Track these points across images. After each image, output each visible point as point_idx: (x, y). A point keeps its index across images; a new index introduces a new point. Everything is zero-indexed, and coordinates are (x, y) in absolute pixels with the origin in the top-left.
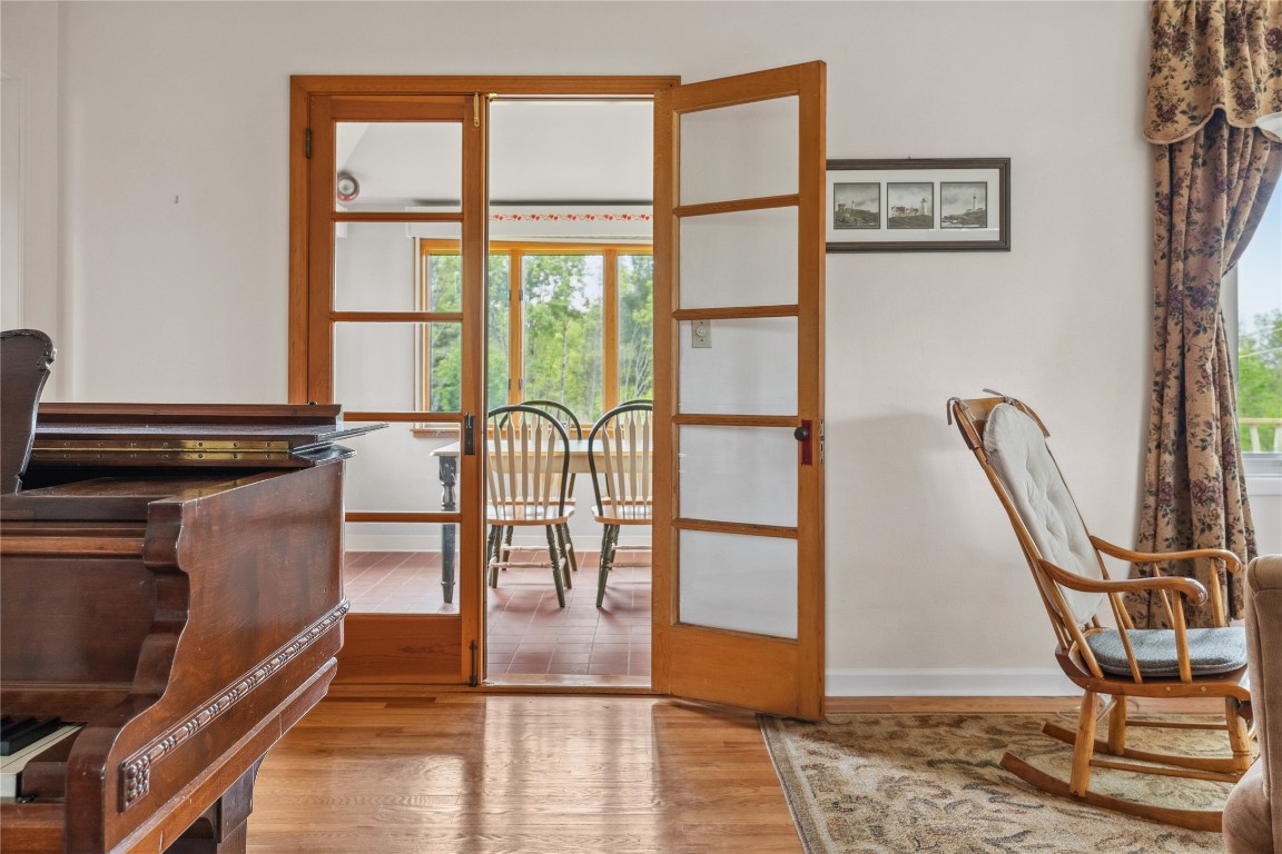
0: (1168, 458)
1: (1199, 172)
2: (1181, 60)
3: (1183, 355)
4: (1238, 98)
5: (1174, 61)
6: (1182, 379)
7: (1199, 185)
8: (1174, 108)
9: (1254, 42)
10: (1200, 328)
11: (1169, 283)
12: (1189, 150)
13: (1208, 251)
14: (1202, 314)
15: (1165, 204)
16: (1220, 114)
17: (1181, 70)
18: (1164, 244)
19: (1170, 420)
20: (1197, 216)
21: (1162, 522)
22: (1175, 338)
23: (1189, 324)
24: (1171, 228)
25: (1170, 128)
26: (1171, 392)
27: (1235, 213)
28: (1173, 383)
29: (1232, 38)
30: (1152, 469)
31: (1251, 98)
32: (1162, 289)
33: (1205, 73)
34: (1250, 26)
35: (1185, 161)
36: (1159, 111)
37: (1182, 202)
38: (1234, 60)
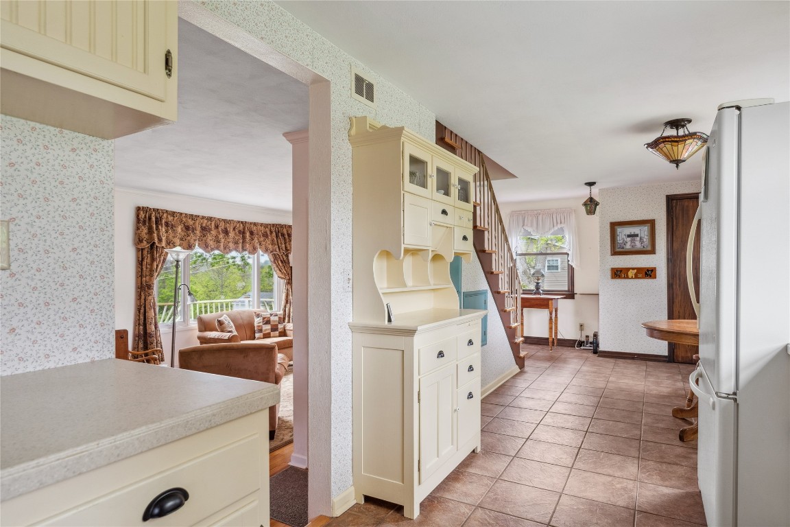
0: (141, 327)
1: (149, 255)
3: (145, 301)
4: (158, 238)
5: (143, 227)
6: (145, 307)
7: (149, 259)
8: (142, 240)
9: (162, 225)
10: (150, 295)
11: (141, 283)
12: (146, 250)
13: (151, 275)
14: (150, 291)
15: (140, 262)
16: (154, 243)
17: (145, 230)
18: (140, 273)
19: (142, 317)
20: (148, 266)
21: (140, 343)
22: (143, 297)
23: (146, 293)
24: (142, 269)
25: (142, 244)
26: (142, 311)
27: (157, 266)
28: (143, 308)
29: (157, 223)
30: (137, 330)
31: (161, 239)
32: (140, 284)
33: (150, 231)
34: (161, 221)
35: (145, 252)
36: (138, 240)
37: (145, 263)
38: (157, 229)
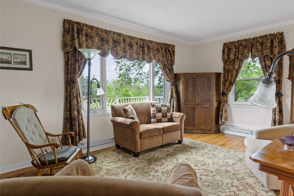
0: (68, 113)
1: (73, 58)
2: (69, 35)
3: (70, 93)
4: (79, 45)
5: (67, 35)
6: (70, 97)
7: (73, 60)
8: (67, 45)
9: (82, 35)
10: (73, 88)
11: (68, 79)
12: (71, 53)
13: (75, 73)
14: (74, 85)
15: (67, 64)
16: (75, 47)
17: (69, 38)
18: (66, 71)
19: (68, 105)
20: (72, 66)
21: (67, 125)
22: (69, 90)
23: (71, 87)
24: (68, 68)
25: (66, 49)
26: (68, 100)
27: (79, 66)
28: (69, 98)
29: (78, 33)
30: (65, 115)
31: (81, 45)
32: (66, 80)
33: (73, 39)
34: (82, 32)
35: (70, 56)
36: (65, 45)
37: (70, 63)
38: (78, 37)
